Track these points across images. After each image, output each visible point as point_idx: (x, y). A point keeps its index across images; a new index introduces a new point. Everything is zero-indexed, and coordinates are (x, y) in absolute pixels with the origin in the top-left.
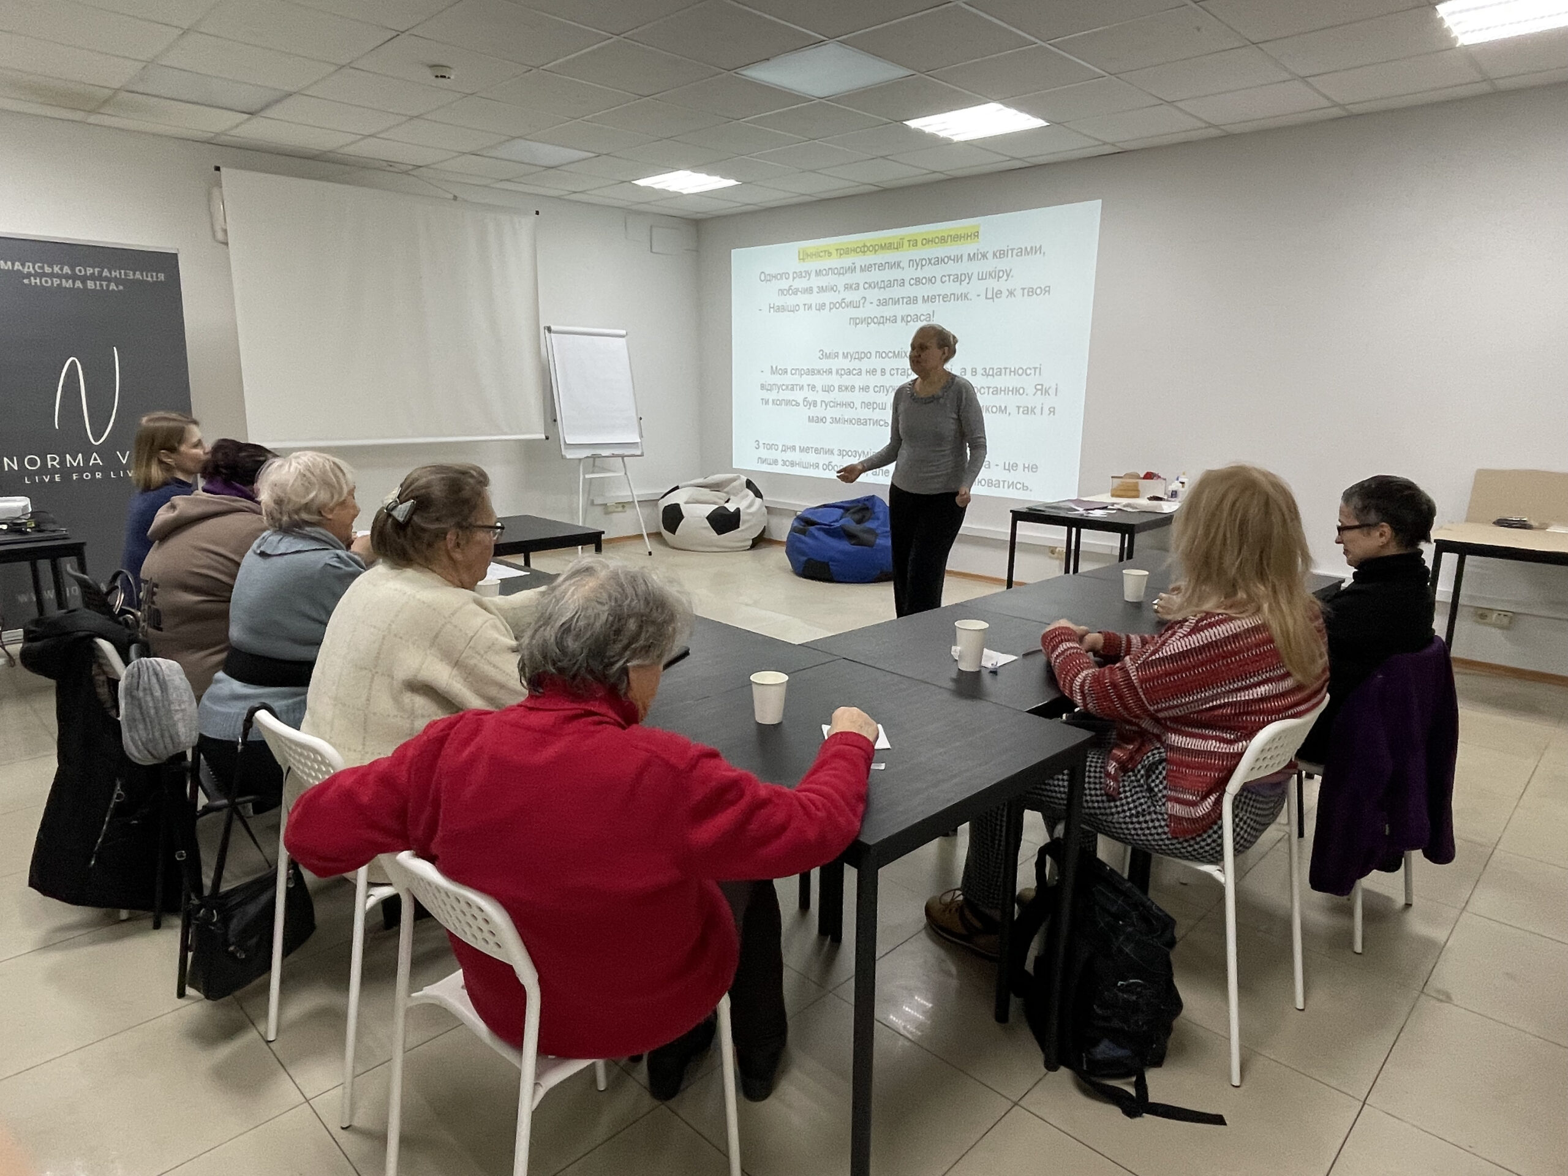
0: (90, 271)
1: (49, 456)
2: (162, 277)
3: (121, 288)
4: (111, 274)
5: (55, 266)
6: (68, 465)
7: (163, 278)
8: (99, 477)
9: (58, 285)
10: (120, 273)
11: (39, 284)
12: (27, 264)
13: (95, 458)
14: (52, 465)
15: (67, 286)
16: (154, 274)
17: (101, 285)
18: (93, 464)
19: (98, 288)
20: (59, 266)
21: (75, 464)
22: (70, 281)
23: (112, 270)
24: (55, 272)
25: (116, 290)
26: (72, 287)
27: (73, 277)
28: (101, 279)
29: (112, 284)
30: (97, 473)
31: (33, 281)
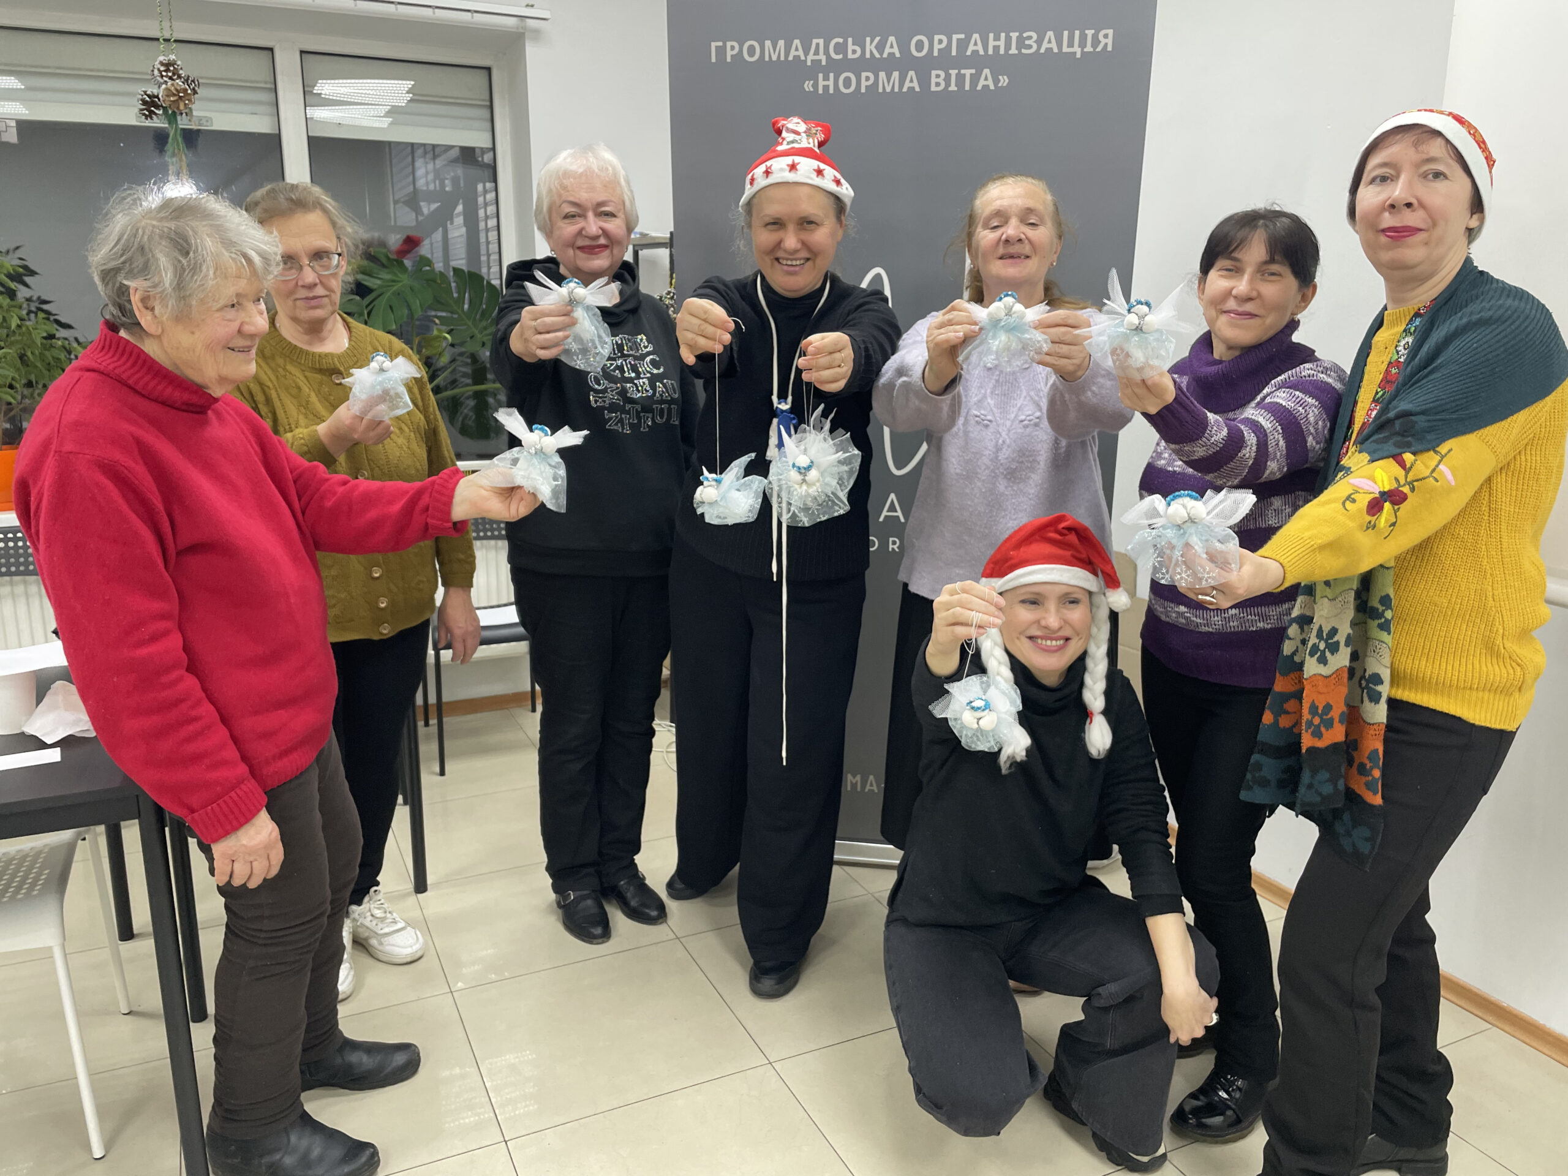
0: (940, 42)
2: (1107, 39)
3: (1004, 81)
4: (986, 48)
5: (868, 39)
7: (1110, 41)
8: (895, 547)
9: (866, 86)
10: (1008, 40)
11: (831, 91)
12: (814, 43)
13: (892, 502)
15: (888, 89)
16: (1090, 33)
17: (960, 78)
18: (886, 517)
19: (953, 87)
20: (878, 39)
22: (896, 75)
23: (991, 35)
24: (868, 56)
25: (992, 87)
26: (896, 90)
27: (903, 63)
28: (962, 61)
29: (987, 71)
30: (891, 539)
31: (821, 83)
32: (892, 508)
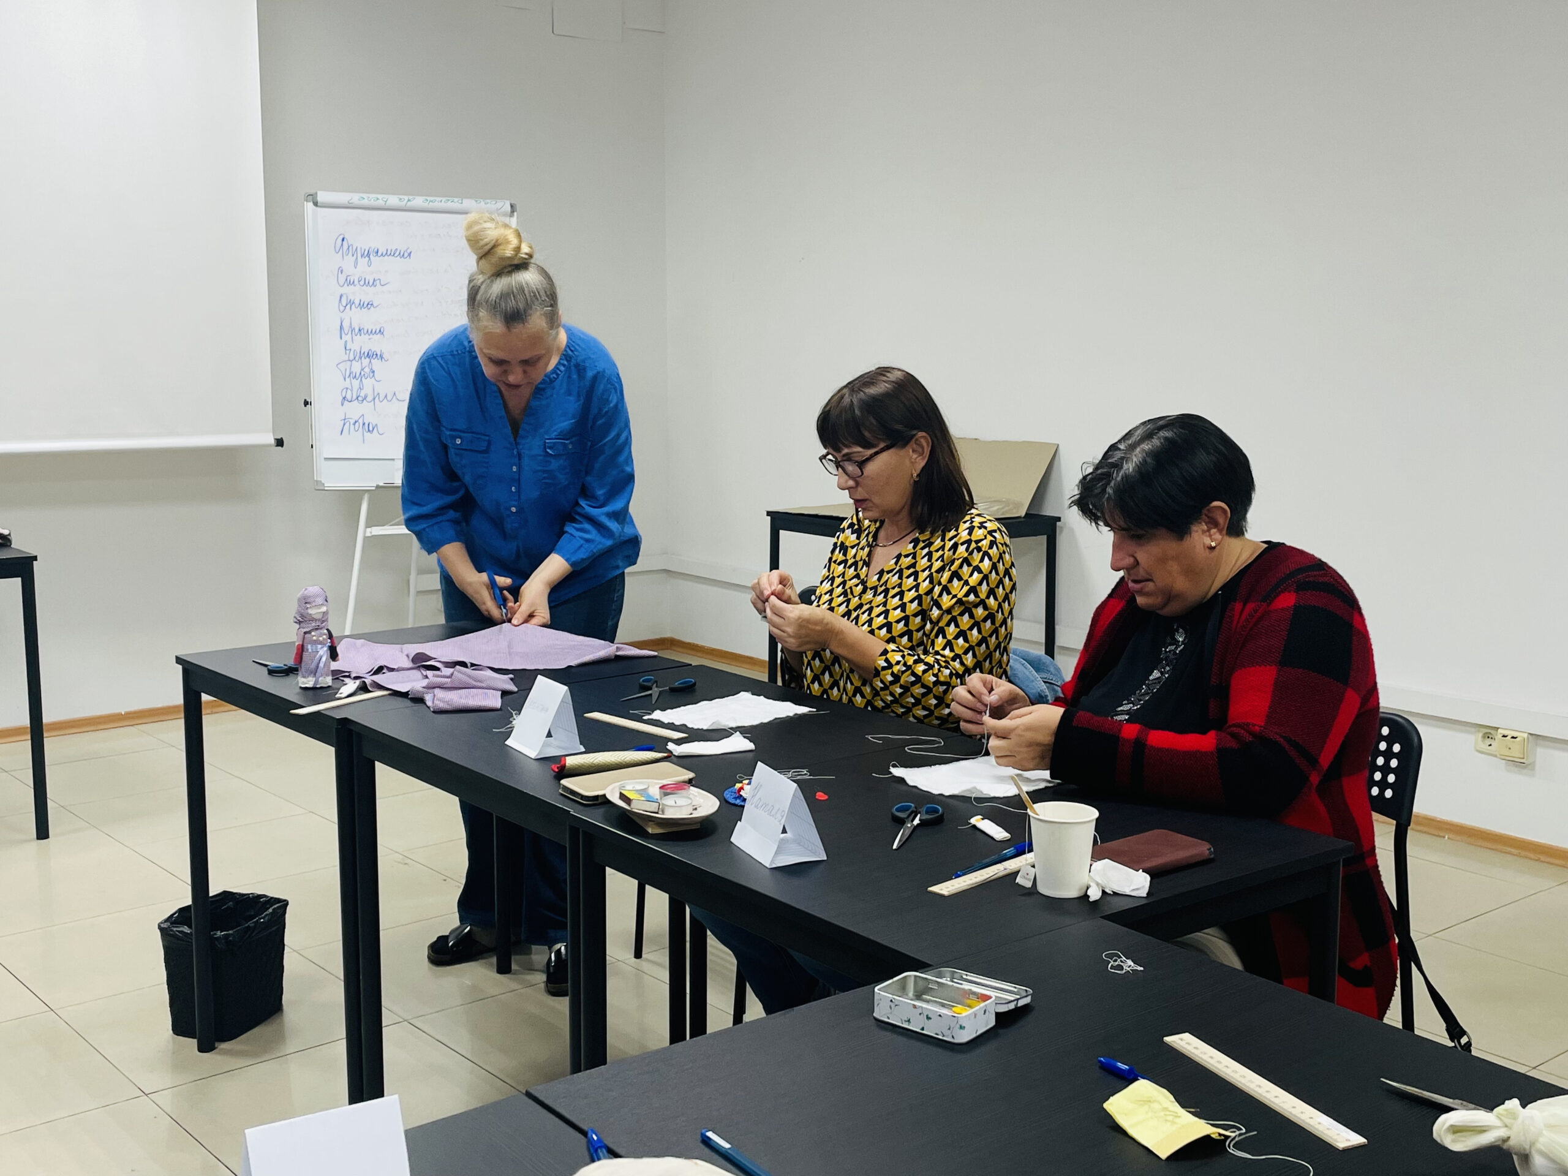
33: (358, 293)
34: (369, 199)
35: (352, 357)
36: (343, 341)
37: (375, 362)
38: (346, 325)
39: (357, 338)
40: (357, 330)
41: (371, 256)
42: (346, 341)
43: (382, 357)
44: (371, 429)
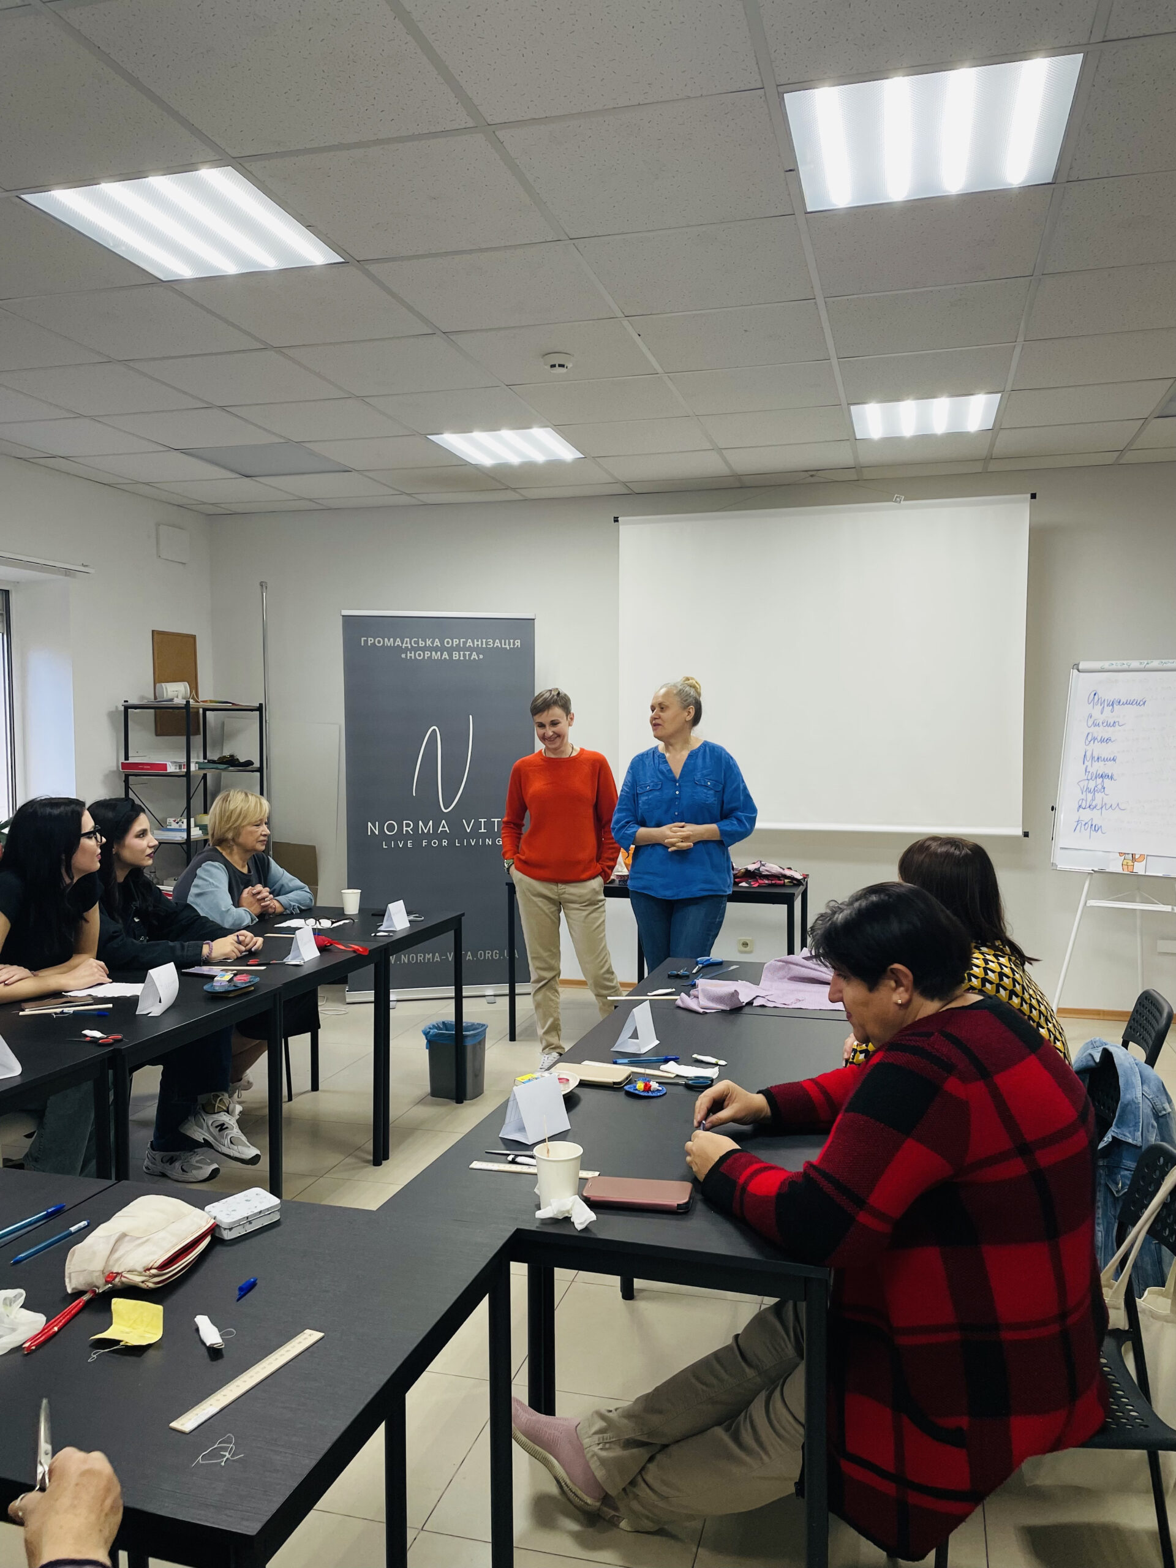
0: (456, 642)
1: (405, 822)
2: (519, 643)
3: (481, 657)
4: (473, 644)
5: (427, 640)
6: (420, 832)
7: (522, 644)
8: (445, 844)
9: (428, 658)
10: (482, 642)
11: (413, 658)
12: (406, 639)
13: (444, 824)
14: (406, 830)
15: (436, 658)
16: (512, 640)
17: (464, 655)
18: (441, 831)
19: (462, 658)
20: (431, 640)
21: (426, 831)
22: (439, 653)
23: (475, 640)
24: (428, 645)
25: (477, 659)
26: (439, 658)
27: (442, 649)
28: (465, 649)
29: (474, 653)
30: (444, 841)
31: (409, 655)
32: (444, 827)
33: (1100, 732)
34: (1117, 664)
35: (1089, 778)
36: (1085, 766)
37: (1106, 781)
38: (1089, 755)
39: (1096, 764)
40: (1096, 758)
41: (1115, 705)
42: (1087, 766)
43: (1112, 778)
44: (1097, 829)
